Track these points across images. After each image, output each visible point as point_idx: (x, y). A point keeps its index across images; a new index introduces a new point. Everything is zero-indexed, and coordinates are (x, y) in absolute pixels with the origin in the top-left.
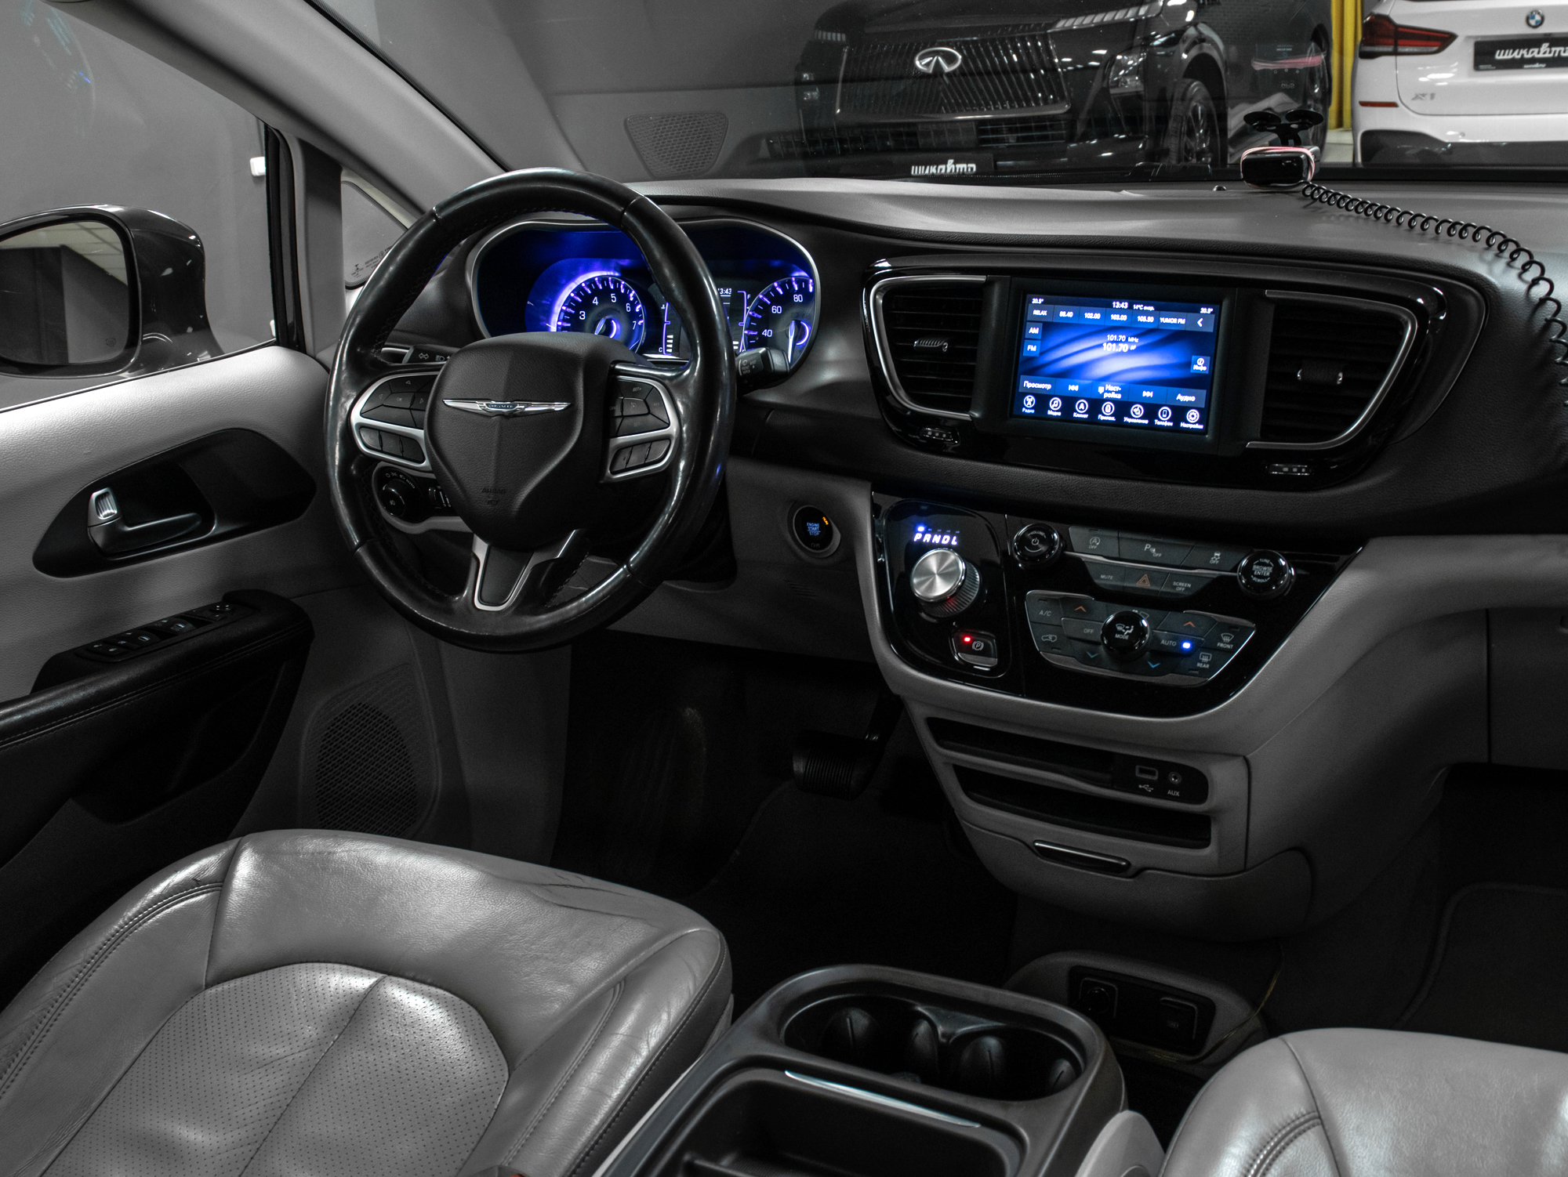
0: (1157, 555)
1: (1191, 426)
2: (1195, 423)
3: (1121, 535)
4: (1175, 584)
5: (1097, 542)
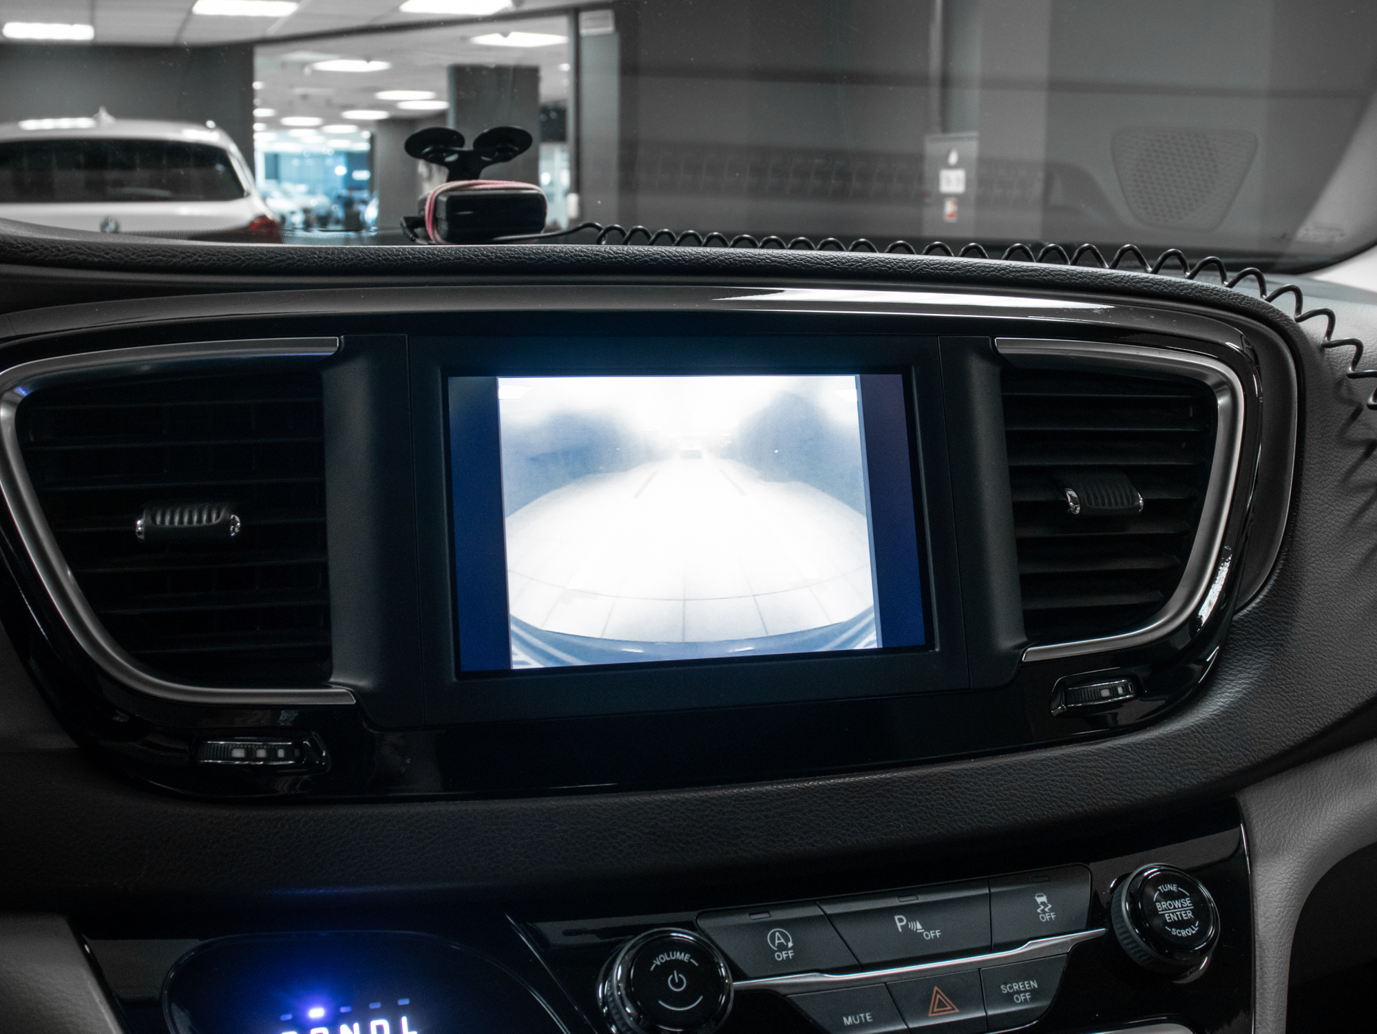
0: (932, 934)
3: (831, 909)
4: (1005, 989)
5: (787, 940)
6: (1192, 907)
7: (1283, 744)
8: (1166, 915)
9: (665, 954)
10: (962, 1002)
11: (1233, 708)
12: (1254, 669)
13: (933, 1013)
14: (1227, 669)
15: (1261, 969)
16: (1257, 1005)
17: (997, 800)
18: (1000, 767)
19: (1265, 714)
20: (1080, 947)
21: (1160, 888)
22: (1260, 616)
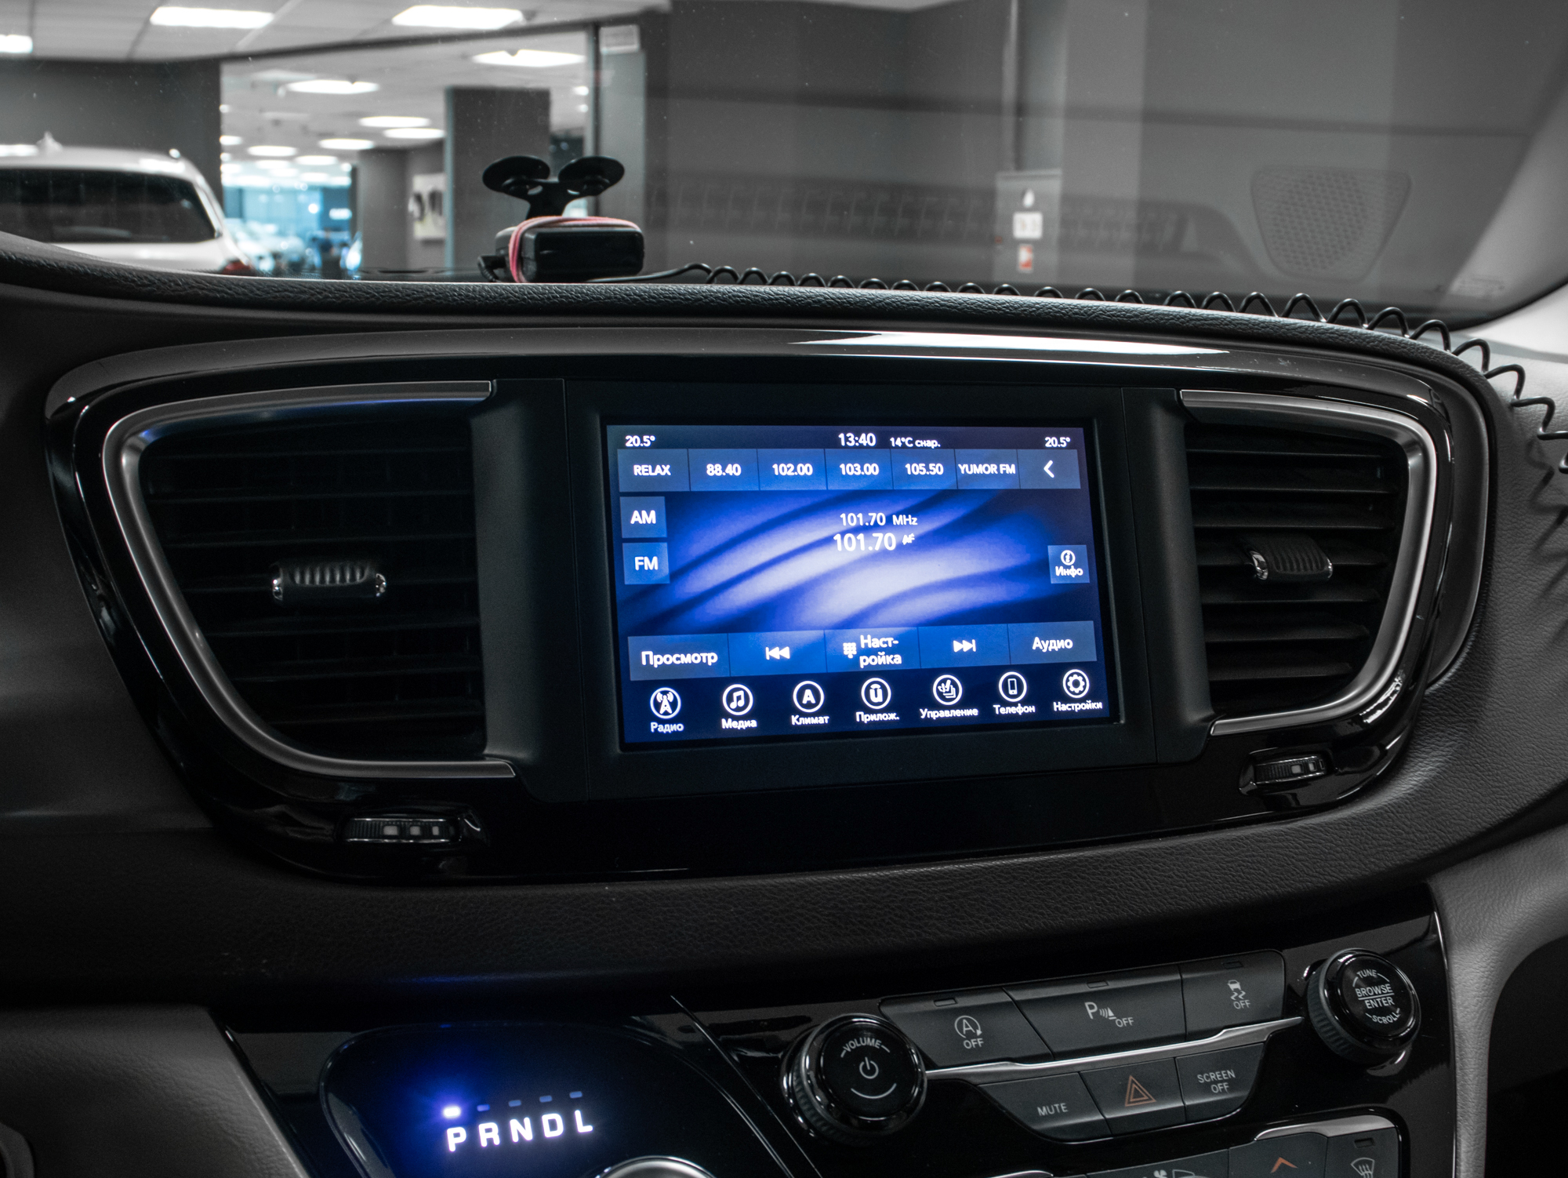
0: (1124, 1022)
1: (1077, 707)
2: (1082, 700)
3: (1019, 996)
4: (1202, 1079)
5: (975, 1028)
6: (1393, 994)
7: (1479, 826)
8: (1366, 1002)
9: (855, 1040)
10: (1158, 1091)
11: (1426, 787)
12: (1447, 747)
13: (1129, 1103)
14: (1419, 747)
15: (1461, 1059)
16: (1458, 1097)
17: (1188, 881)
18: (1190, 846)
19: (1460, 794)
20: (1277, 1037)
21: (1359, 973)
22: (1453, 691)
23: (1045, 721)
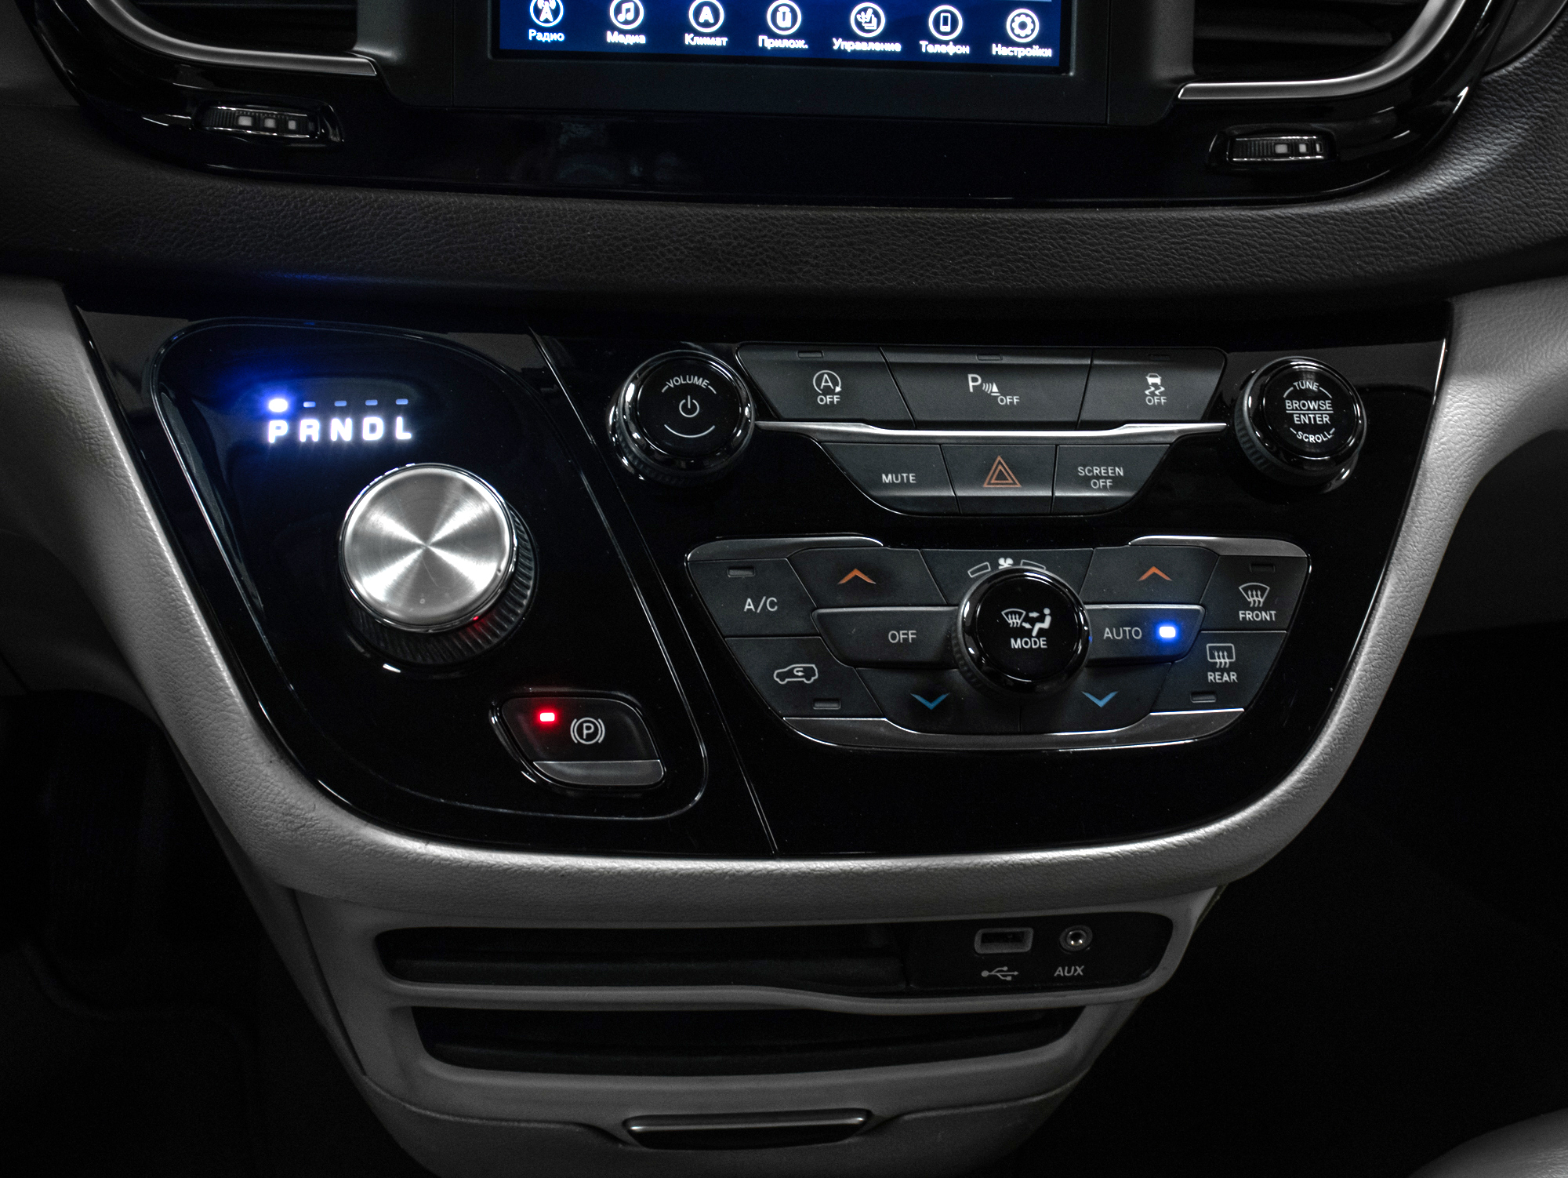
0: (1008, 400)
1: (1020, 52)
2: (1029, 45)
3: (893, 358)
4: (1082, 471)
5: (835, 384)
6: (1332, 412)
7: (1513, 241)
8: (1295, 415)
9: (681, 377)
10: (1025, 476)
11: (1453, 188)
12: (1495, 145)
13: (989, 484)
14: (1460, 141)
15: (1417, 499)
16: (1400, 539)
17: (1118, 259)
18: (1129, 221)
19: (1497, 201)
20: (1187, 440)
21: (1296, 384)
22: (1522, 79)
23: (980, 65)
